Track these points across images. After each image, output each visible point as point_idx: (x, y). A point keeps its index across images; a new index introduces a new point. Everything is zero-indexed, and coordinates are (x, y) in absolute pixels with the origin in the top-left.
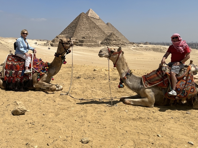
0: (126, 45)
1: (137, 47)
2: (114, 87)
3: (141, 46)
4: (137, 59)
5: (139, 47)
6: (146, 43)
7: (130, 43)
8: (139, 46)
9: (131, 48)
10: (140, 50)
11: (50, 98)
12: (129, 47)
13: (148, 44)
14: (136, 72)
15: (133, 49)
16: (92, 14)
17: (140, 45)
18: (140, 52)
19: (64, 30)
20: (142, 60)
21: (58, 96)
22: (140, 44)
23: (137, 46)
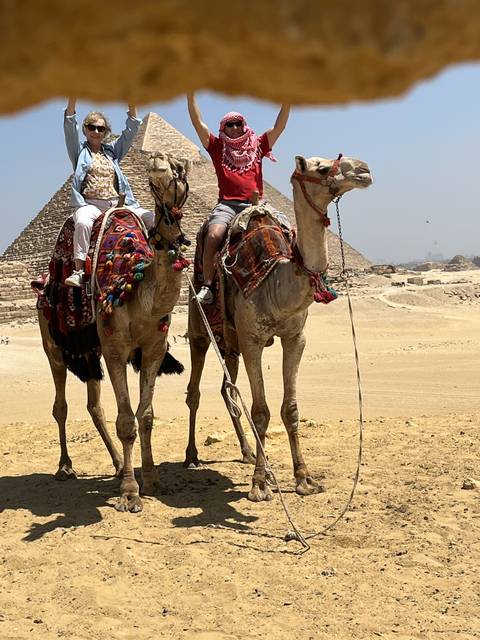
0: (355, 280)
1: (413, 287)
2: (313, 519)
3: (430, 282)
4: (416, 351)
5: (423, 287)
6: (454, 265)
7: (373, 270)
8: (420, 282)
9: (380, 296)
10: (428, 299)
11: (14, 611)
12: (371, 289)
13: (465, 268)
14: (415, 433)
15: (391, 298)
16: (161, 138)
17: (427, 276)
18: (428, 309)
19: (25, 233)
20: (442, 351)
21: (49, 596)
22: (426, 268)
23: (411, 281)
